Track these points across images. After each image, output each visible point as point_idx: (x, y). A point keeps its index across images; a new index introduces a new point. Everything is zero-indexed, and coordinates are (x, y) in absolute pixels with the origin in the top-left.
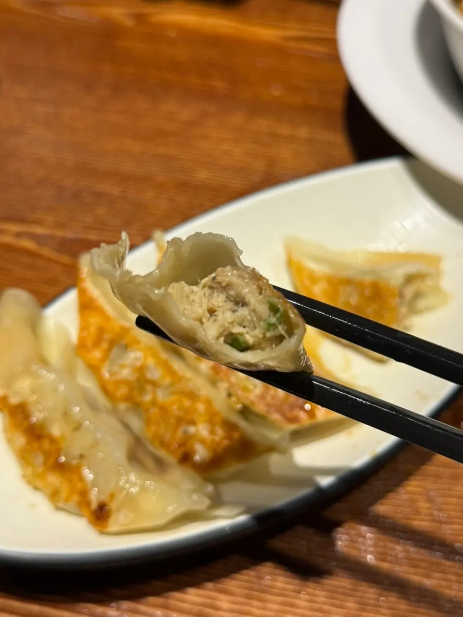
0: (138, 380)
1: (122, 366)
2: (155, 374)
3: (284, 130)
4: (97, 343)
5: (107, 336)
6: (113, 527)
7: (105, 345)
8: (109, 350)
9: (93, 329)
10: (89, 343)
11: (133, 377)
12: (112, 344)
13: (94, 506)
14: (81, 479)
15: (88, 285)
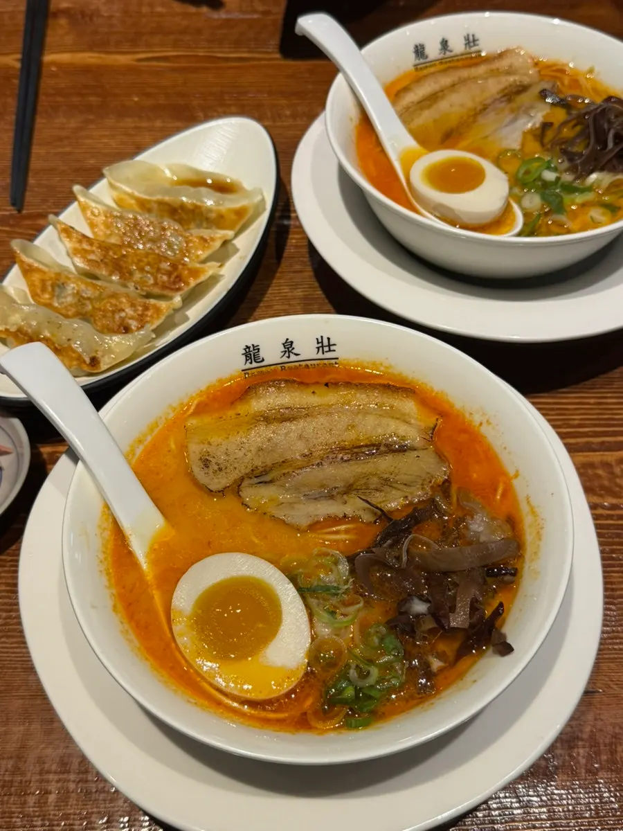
0: (79, 301)
1: (65, 297)
2: (89, 293)
3: (144, 124)
4: (44, 290)
5: (49, 283)
6: (103, 367)
7: (50, 289)
8: (53, 290)
9: (37, 283)
10: (39, 291)
11: (76, 300)
12: (53, 286)
13: (88, 361)
14: (74, 351)
15: (24, 258)
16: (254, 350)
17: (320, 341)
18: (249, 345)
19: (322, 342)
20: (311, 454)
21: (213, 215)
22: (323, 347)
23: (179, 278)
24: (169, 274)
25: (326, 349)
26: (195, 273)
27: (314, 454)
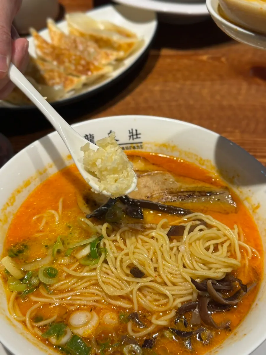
16: (91, 137)
17: (131, 131)
18: (88, 134)
19: (132, 133)
20: (152, 196)
21: (116, 45)
22: (133, 135)
23: (89, 70)
24: (83, 66)
25: (135, 137)
26: (97, 69)
27: (154, 196)
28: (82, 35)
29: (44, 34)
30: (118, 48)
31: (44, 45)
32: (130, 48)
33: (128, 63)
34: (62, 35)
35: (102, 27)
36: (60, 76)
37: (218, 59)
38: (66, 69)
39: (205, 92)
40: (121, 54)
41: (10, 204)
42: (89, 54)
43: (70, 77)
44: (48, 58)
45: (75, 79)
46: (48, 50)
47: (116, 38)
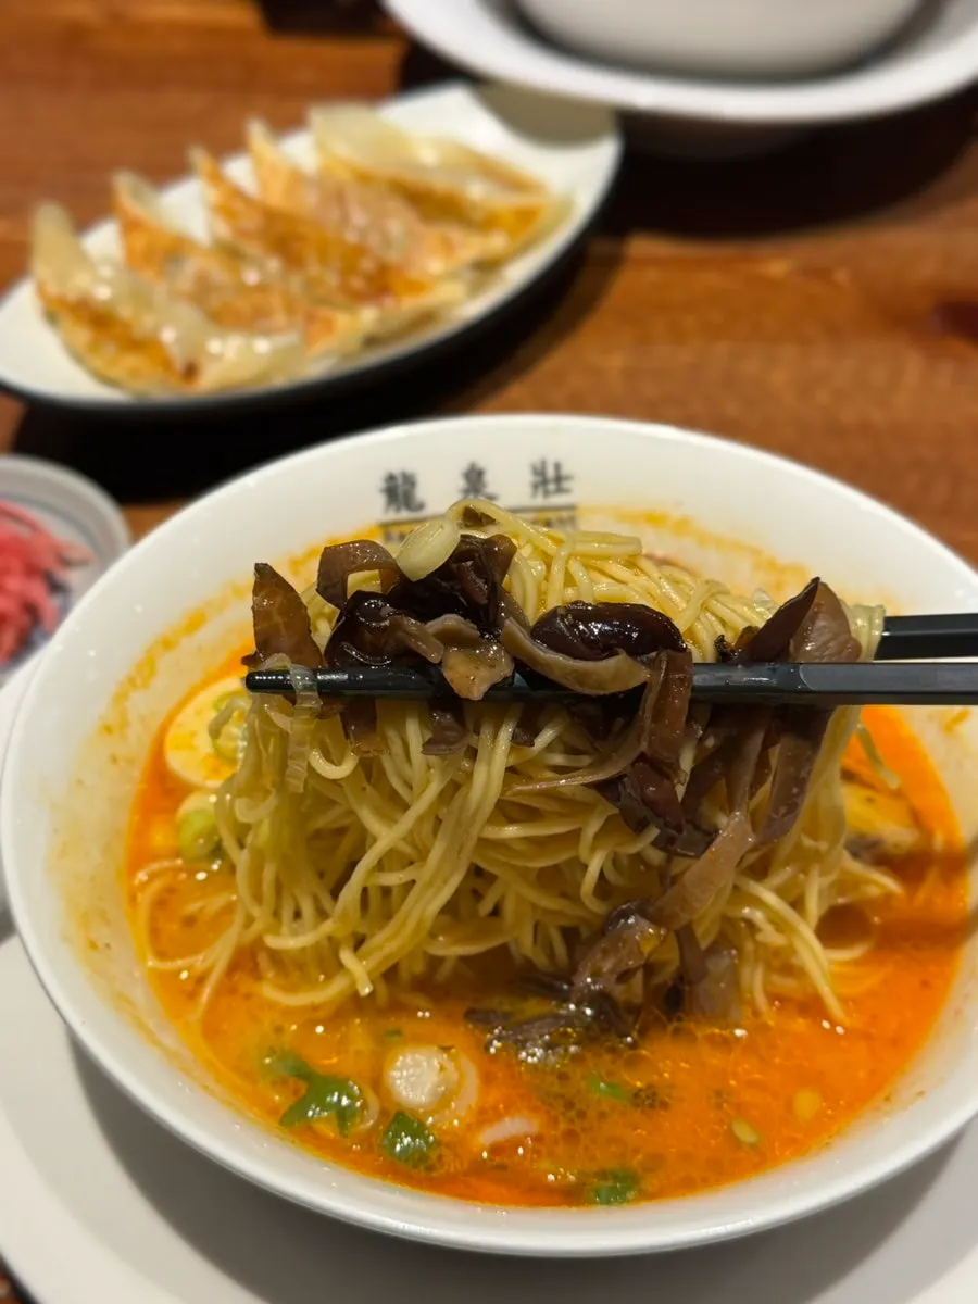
28: (364, 179)
29: (239, 170)
30: (486, 223)
31: (239, 206)
32: (525, 223)
33: (519, 273)
34: (297, 178)
35: (428, 156)
36: (290, 309)
37: (821, 273)
38: (311, 284)
39: (779, 377)
40: (497, 242)
41: (139, 682)
42: (387, 241)
43: (324, 312)
44: (253, 248)
45: (342, 320)
46: (251, 221)
47: (476, 191)
